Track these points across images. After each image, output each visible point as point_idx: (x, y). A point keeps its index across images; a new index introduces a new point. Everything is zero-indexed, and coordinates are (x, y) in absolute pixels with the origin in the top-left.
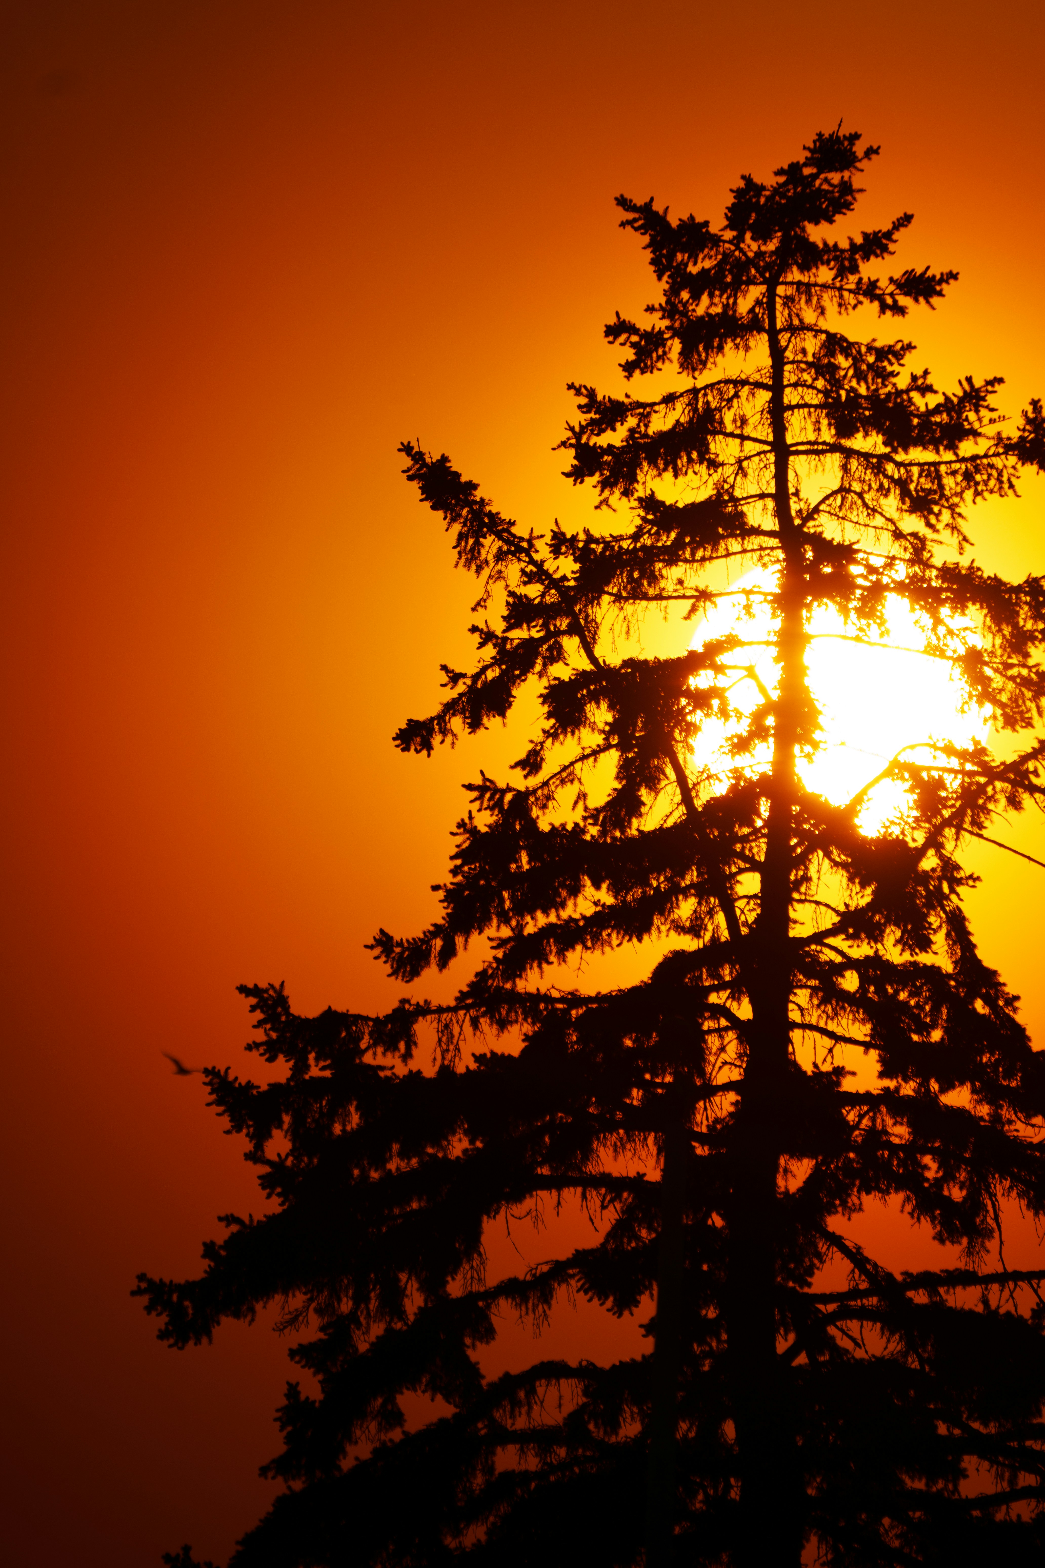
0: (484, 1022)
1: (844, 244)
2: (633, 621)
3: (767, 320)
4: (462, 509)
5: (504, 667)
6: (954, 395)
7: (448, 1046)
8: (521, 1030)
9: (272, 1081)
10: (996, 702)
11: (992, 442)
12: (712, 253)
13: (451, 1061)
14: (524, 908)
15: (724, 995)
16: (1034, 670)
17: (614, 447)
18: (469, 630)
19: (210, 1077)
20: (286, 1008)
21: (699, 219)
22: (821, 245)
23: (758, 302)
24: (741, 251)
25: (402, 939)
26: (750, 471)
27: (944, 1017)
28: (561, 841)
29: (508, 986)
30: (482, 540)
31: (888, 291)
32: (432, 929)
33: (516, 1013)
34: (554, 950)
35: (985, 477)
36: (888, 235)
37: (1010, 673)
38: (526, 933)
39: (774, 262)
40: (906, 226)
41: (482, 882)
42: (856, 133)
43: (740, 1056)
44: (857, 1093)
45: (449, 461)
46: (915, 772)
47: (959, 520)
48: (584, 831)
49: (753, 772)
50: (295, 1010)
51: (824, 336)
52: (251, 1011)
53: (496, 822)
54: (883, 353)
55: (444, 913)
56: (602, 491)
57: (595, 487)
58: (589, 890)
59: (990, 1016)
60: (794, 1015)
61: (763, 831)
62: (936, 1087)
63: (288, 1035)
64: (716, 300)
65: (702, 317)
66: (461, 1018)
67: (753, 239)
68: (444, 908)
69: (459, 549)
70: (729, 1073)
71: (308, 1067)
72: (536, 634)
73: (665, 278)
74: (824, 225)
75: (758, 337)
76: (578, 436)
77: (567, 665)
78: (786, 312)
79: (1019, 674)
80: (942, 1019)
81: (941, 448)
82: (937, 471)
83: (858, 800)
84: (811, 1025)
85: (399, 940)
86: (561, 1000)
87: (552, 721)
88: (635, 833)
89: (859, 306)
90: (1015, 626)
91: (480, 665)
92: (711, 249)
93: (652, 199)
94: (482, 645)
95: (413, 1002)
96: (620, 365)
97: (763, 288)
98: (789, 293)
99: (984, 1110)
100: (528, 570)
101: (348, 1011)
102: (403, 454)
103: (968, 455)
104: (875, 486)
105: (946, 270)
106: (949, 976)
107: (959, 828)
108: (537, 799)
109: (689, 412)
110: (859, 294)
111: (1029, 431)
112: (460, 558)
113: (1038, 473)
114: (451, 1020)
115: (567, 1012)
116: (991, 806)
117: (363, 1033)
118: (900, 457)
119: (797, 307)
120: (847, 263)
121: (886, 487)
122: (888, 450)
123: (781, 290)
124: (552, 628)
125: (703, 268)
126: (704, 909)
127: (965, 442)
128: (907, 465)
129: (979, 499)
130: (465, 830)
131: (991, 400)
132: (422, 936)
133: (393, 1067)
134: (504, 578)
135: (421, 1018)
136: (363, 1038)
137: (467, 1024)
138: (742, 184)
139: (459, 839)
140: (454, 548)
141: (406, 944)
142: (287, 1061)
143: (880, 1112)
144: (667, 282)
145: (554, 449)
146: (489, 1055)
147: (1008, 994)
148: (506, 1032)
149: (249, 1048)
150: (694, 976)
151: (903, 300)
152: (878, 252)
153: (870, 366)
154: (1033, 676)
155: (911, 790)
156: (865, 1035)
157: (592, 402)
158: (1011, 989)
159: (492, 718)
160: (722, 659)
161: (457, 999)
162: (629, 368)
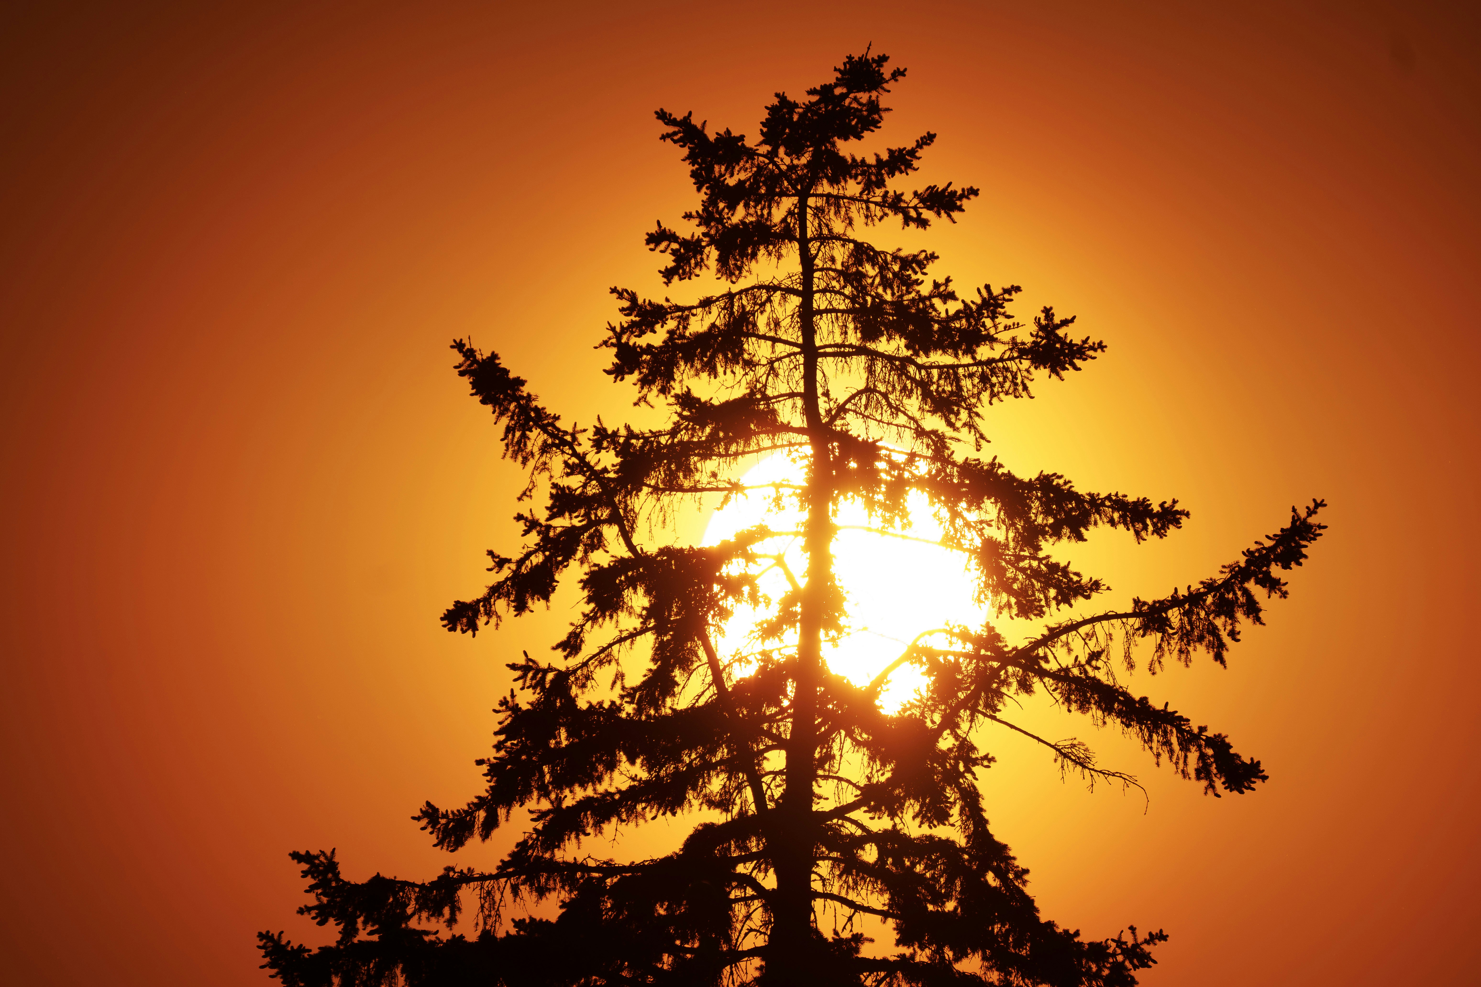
0: (524, 889)
1: (871, 160)
2: (669, 511)
3: (798, 229)
4: (510, 404)
5: (547, 553)
6: (973, 302)
7: (490, 911)
8: (558, 897)
9: (323, 945)
10: (1010, 592)
11: (1007, 347)
12: (748, 165)
13: (491, 926)
14: (563, 781)
15: (750, 865)
16: (1044, 562)
17: (653, 347)
18: (515, 518)
19: (264, 941)
20: (337, 875)
21: (735, 133)
22: (849, 160)
23: (790, 213)
24: (775, 163)
25: (447, 811)
26: (781, 372)
27: (958, 889)
28: (599, 718)
29: (547, 855)
30: (528, 433)
31: (912, 204)
32: (476, 801)
33: (555, 880)
34: (591, 822)
35: (1001, 379)
36: (912, 153)
37: (1021, 564)
38: (564, 806)
39: (806, 175)
40: (929, 144)
41: (524, 757)
42: (884, 55)
43: (765, 924)
44: (874, 960)
45: (499, 359)
46: (931, 656)
47: (976, 419)
48: (620, 709)
49: (781, 654)
50: (344, 876)
51: (851, 246)
52: (303, 877)
53: (538, 700)
54: (906, 263)
55: (487, 786)
56: (642, 388)
57: (635, 384)
58: (624, 765)
59: (1000, 888)
60: (817, 886)
61: (789, 711)
62: (951, 954)
63: (338, 899)
64: (752, 211)
65: (737, 225)
66: (502, 885)
67: (786, 154)
68: (488, 781)
69: (506, 441)
70: (754, 940)
71: (356, 931)
72: (576, 522)
73: (704, 189)
74: (853, 141)
75: (789, 245)
76: (619, 336)
77: (607, 552)
78: (816, 224)
79: (1030, 565)
80: (956, 891)
81: (960, 353)
82: (956, 374)
83: (880, 681)
84: (832, 894)
85: (444, 812)
86: (597, 869)
87: (592, 605)
88: (669, 711)
89: (885, 218)
90: (1028, 521)
91: (525, 551)
92: (747, 162)
93: (690, 113)
94: (526, 532)
95: (457, 869)
96: (660, 272)
97: (795, 200)
98: (819, 205)
99: (994, 977)
100: (570, 462)
101: (395, 877)
102: (456, 350)
103: (984, 358)
104: (898, 388)
105: (967, 186)
106: (962, 850)
107: (974, 711)
108: (577, 679)
109: (725, 315)
110: (885, 207)
111: (1041, 337)
112: (507, 450)
113: (1050, 377)
114: (493, 887)
115: (602, 880)
116: (1004, 690)
117: (410, 899)
118: (922, 360)
119: (827, 217)
120: (873, 178)
121: (909, 388)
122: (909, 353)
123: (811, 202)
124: (593, 517)
125: (739, 180)
126: (734, 784)
127: (982, 346)
128: (928, 368)
129: (995, 400)
130: (507, 707)
131: (1009, 308)
132: (466, 808)
133: (437, 932)
134: (548, 469)
135: (464, 885)
136: (409, 905)
137: (508, 891)
138: (776, 101)
139: (501, 716)
140: (502, 440)
141: (451, 816)
142: (337, 924)
143: (897, 978)
144: (706, 193)
145: (596, 348)
146: (528, 921)
147: (1018, 867)
148: (544, 899)
149: (301, 911)
150: (723, 848)
151: (926, 214)
152: (903, 168)
153: (895, 274)
154: (1042, 567)
155: (929, 673)
156: (884, 905)
157: (634, 305)
158: (1021, 863)
159: (536, 601)
160: (754, 548)
161: (498, 868)
162: (668, 274)
